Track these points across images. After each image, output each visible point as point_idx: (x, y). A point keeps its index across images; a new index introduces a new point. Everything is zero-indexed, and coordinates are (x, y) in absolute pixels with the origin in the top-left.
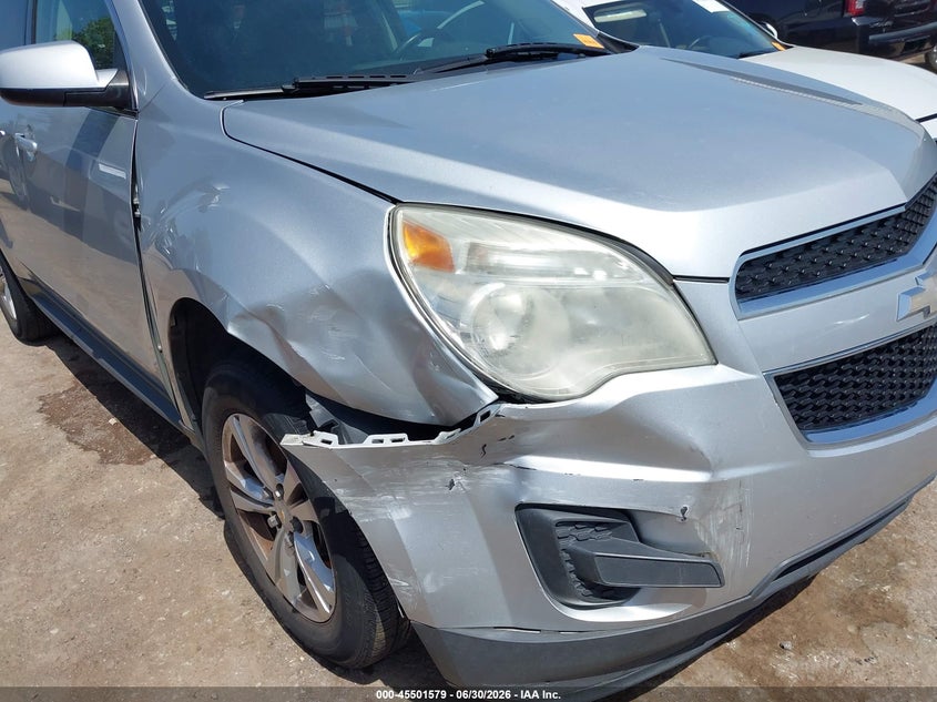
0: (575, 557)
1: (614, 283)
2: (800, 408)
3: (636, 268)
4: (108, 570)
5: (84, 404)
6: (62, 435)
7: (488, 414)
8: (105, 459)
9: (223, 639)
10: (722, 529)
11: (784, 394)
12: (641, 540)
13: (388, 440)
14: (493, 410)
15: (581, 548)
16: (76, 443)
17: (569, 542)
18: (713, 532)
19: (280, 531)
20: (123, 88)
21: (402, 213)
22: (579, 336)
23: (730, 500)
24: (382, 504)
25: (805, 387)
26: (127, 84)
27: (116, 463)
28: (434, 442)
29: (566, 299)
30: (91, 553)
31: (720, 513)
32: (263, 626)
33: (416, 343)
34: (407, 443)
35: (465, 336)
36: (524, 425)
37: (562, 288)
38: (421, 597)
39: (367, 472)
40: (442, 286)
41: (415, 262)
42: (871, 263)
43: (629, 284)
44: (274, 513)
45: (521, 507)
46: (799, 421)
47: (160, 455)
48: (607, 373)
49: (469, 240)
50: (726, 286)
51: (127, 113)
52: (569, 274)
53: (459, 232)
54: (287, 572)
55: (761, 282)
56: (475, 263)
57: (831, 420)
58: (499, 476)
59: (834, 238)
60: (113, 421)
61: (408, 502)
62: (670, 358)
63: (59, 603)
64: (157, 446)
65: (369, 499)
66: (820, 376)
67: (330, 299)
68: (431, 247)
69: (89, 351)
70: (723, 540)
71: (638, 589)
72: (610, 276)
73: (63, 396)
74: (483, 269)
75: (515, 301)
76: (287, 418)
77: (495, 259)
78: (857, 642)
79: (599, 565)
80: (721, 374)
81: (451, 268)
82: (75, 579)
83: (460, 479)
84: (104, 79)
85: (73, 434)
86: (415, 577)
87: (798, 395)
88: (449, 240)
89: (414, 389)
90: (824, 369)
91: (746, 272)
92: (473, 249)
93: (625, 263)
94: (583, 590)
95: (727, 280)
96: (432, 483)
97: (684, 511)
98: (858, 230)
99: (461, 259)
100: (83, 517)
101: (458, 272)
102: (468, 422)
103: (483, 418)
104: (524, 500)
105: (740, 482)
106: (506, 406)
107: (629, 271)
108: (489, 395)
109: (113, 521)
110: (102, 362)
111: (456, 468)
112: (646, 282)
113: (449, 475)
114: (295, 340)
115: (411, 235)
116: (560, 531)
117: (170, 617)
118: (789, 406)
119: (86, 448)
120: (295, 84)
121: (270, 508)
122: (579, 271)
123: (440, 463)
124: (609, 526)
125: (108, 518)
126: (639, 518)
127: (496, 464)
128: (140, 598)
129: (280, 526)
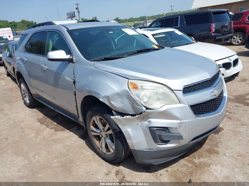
0: (159, 135)
1: (164, 91)
2: (195, 111)
3: (167, 89)
4: (63, 150)
5: (48, 120)
6: (45, 126)
7: (145, 112)
8: (56, 131)
9: (90, 160)
10: (183, 130)
11: (192, 109)
12: (169, 133)
13: (128, 117)
14: (145, 111)
15: (160, 134)
16: (49, 128)
17: (158, 133)
18: (181, 131)
19: (102, 138)
20: (71, 58)
21: (130, 81)
22: (158, 99)
23: (184, 125)
24: (126, 128)
25: (195, 108)
26: (72, 57)
27: (58, 131)
28: (135, 117)
29: (156, 93)
30: (59, 147)
31: (182, 128)
32: (97, 158)
33: (132, 101)
34: (131, 117)
35: (141, 99)
36: (150, 113)
37: (156, 92)
38: (133, 144)
39: (124, 122)
40: (137, 92)
41: (132, 88)
42: (205, 88)
43: (166, 91)
44: (101, 135)
45: (150, 127)
46: (195, 113)
47: (68, 130)
48: (163, 105)
49: (141, 85)
50: (181, 91)
51: (72, 63)
52: (157, 90)
53: (139, 83)
54: (103, 146)
55: (187, 91)
56: (141, 88)
57: (200, 113)
58: (146, 123)
59: (199, 84)
60: (55, 123)
61: (130, 128)
62: (173, 102)
63: (55, 156)
64: (67, 128)
65: (124, 127)
66: (198, 106)
67: (118, 94)
68: (135, 86)
69: (53, 108)
70: (183, 133)
71: (170, 140)
72: (163, 90)
73: (42, 119)
74: (143, 89)
75: (148, 94)
76: (108, 115)
77: (145, 87)
78: (209, 157)
79: (163, 136)
80: (181, 105)
81: (138, 89)
82: (57, 151)
83: (139, 123)
84: (68, 57)
85: (47, 126)
86: (132, 140)
87: (194, 109)
88: (138, 85)
89: (132, 109)
90: (198, 104)
91: (184, 89)
92: (141, 86)
93: (165, 88)
94: (160, 141)
95: (181, 90)
96: (135, 124)
97: (176, 127)
98: (203, 82)
99: (139, 88)
100: (55, 141)
101: (139, 90)
102: (141, 113)
103: (144, 112)
104: (150, 126)
105: (185, 122)
106: (148, 110)
107: (166, 89)
108: (144, 109)
109: (61, 142)
110: (56, 110)
111: (139, 121)
112: (169, 91)
113: (138, 123)
114: (112, 101)
115: (131, 84)
116: (156, 131)
117: (78, 157)
118: (193, 111)
119: (51, 129)
120: (104, 58)
121: (100, 134)
122: (158, 89)
123: (136, 120)
124: (164, 130)
125: (60, 141)
126: (169, 128)
127: (145, 121)
128: (71, 154)
129: (102, 137)
